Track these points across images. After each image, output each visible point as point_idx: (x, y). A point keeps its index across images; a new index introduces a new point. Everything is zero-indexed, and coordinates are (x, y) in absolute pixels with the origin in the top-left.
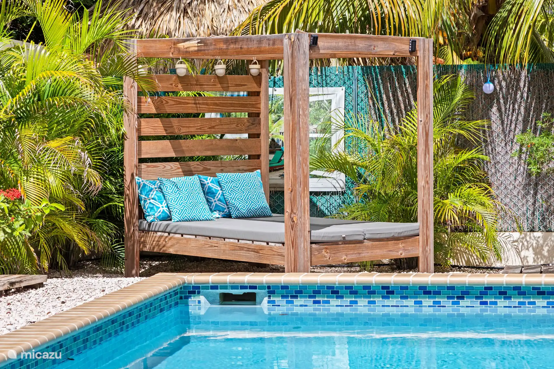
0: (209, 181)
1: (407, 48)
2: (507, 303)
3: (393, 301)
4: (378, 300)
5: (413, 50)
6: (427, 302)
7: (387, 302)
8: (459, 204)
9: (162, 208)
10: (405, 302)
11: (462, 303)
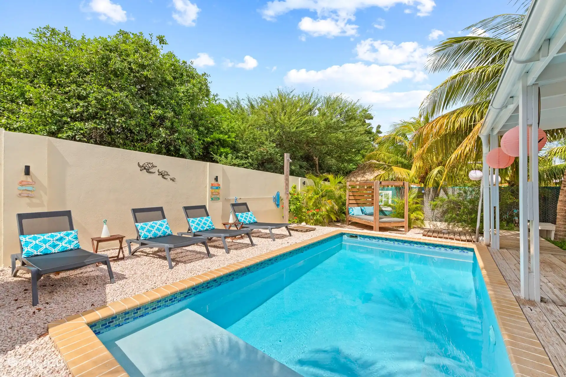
0: (363, 208)
1: (402, 184)
2: (417, 246)
3: (388, 242)
4: (384, 241)
5: (404, 184)
6: (396, 243)
7: (386, 242)
8: (415, 215)
9: (353, 213)
10: (391, 242)
11: (405, 244)
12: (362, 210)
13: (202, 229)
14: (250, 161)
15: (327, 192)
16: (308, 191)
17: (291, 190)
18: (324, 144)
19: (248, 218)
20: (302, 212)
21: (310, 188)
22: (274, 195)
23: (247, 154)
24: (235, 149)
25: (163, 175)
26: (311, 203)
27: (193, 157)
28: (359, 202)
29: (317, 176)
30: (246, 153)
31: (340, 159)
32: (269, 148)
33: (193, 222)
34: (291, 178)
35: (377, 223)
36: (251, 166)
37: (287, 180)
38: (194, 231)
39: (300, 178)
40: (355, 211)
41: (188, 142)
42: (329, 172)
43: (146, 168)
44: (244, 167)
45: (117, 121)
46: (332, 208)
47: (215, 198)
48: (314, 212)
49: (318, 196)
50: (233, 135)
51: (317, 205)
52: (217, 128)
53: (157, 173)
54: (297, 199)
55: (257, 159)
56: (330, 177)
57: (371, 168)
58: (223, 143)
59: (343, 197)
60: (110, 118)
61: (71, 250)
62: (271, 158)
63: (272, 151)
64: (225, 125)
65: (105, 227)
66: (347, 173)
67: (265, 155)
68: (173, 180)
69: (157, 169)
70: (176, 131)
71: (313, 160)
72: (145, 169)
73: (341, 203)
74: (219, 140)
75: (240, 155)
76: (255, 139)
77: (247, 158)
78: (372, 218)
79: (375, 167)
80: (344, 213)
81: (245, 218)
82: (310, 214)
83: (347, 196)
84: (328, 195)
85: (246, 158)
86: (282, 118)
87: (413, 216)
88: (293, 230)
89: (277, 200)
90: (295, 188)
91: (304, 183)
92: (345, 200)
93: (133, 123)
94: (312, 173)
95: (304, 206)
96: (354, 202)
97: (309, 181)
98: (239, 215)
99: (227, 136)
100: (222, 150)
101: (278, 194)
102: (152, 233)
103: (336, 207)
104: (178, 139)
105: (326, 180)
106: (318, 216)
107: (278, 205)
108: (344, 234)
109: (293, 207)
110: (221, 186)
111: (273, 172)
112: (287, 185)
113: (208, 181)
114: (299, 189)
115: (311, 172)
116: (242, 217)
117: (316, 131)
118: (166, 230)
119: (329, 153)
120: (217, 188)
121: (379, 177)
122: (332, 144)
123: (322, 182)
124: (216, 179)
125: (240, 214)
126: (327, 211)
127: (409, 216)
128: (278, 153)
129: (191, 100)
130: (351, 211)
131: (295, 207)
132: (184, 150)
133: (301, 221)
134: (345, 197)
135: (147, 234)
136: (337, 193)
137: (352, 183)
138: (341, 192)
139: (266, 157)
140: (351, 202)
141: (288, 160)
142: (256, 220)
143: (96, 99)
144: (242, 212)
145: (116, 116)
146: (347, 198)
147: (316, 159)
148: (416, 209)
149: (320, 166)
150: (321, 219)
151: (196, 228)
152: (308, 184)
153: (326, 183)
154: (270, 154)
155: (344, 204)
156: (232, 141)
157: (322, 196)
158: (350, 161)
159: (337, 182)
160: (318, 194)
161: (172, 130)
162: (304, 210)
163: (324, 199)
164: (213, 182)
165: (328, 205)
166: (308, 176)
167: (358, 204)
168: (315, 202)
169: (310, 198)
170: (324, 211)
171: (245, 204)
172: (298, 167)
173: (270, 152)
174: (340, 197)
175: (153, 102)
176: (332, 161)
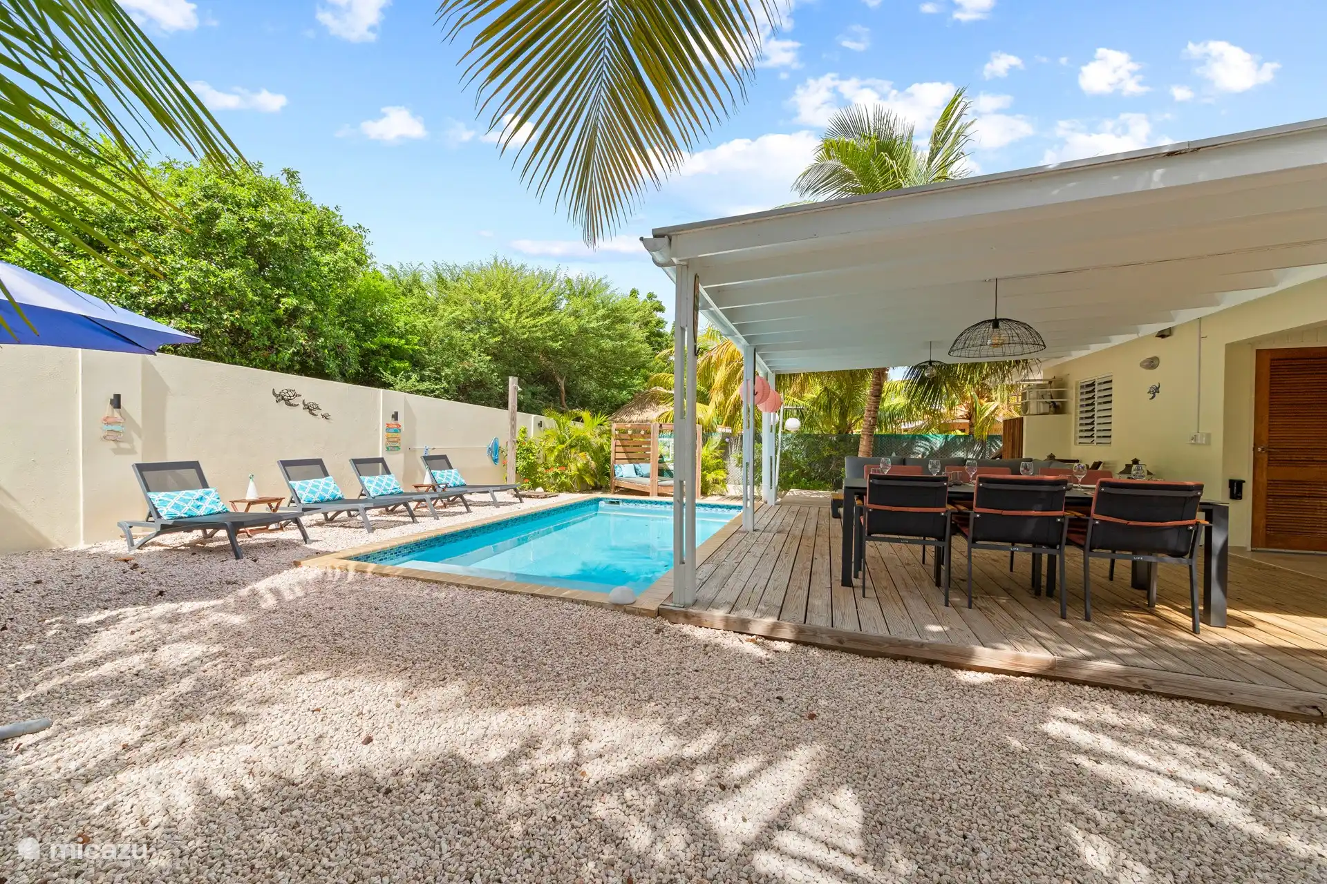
8: (714, 476)
9: (621, 474)
12: (636, 470)
13: (385, 493)
14: (445, 384)
15: (578, 439)
16: (547, 438)
17: (519, 437)
18: (575, 355)
19: (452, 478)
20: (537, 473)
21: (549, 432)
22: (490, 443)
23: (439, 373)
24: (417, 363)
25: (311, 409)
26: (552, 458)
27: (346, 378)
28: (631, 456)
29: (562, 412)
30: (437, 371)
31: (605, 382)
32: (479, 363)
33: (370, 482)
34: (520, 415)
35: (656, 487)
36: (445, 394)
37: (513, 419)
38: (373, 494)
39: (533, 416)
40: (625, 471)
41: (338, 351)
42: (584, 405)
43: (285, 398)
44: (436, 396)
45: (225, 317)
46: (587, 464)
47: (392, 447)
48: (558, 471)
49: (563, 446)
50: (416, 339)
51: (562, 460)
52: (384, 324)
53: (302, 406)
54: (529, 450)
55: (456, 381)
56: (586, 415)
57: (656, 399)
58: (397, 353)
59: (606, 448)
60: (211, 312)
61: (219, 513)
62: (481, 381)
63: (483, 367)
64: (400, 323)
65: (251, 484)
66: (615, 407)
67: (471, 375)
68: (326, 417)
69: (301, 399)
70: (320, 336)
71: (554, 382)
72: (283, 398)
73: (602, 459)
74: (387, 347)
75: (427, 373)
76: (451, 346)
77: (438, 380)
78: (648, 480)
79: (661, 399)
80: (608, 475)
81: (447, 479)
82: (551, 473)
83: (612, 447)
84: (582, 445)
85: (436, 379)
86: (507, 318)
87: (710, 477)
88: (524, 496)
89: (495, 453)
90: (524, 432)
91: (540, 424)
92: (610, 453)
93: (253, 319)
94: (554, 408)
95: (540, 461)
96: (624, 456)
97: (549, 421)
98: (437, 473)
99: (403, 342)
100: (397, 364)
101: (496, 444)
102: (317, 495)
103: (593, 464)
104: (324, 347)
105: (579, 419)
106: (563, 478)
107: (495, 461)
108: (601, 499)
109: (522, 464)
110: (403, 428)
111: (483, 405)
112: (513, 427)
113: (382, 420)
114: (532, 434)
115: (552, 405)
116: (442, 476)
117: (561, 340)
118: (336, 492)
119: (585, 370)
120: (396, 432)
121: (665, 416)
122: (591, 356)
123: (570, 423)
124: (395, 416)
125: (439, 472)
126: (578, 470)
127: (703, 477)
128: (493, 371)
129: (342, 278)
130: (617, 470)
131: (525, 464)
132: (332, 365)
133: (535, 486)
134: (609, 447)
135: (311, 496)
136: (596, 441)
137: (621, 425)
138: (604, 440)
139: (473, 379)
140: (619, 456)
141: (515, 388)
142: (463, 481)
143: (190, 280)
144: (441, 469)
145: (222, 309)
146: (612, 448)
147: (562, 383)
148: (717, 467)
149: (567, 392)
150: (568, 481)
151: (376, 491)
152: (547, 426)
153: (578, 424)
154: (481, 374)
155: (608, 460)
156: (413, 350)
157: (571, 447)
158: (622, 387)
159: (596, 424)
160: (563, 443)
161: (313, 332)
162: (540, 469)
163: (573, 451)
164: (391, 421)
165: (580, 460)
166: (547, 412)
167: (630, 460)
168: (557, 456)
169: (551, 450)
170: (573, 469)
171: (444, 457)
172: (530, 396)
173: (481, 370)
174: (602, 448)
175: (277, 283)
176: (590, 386)
